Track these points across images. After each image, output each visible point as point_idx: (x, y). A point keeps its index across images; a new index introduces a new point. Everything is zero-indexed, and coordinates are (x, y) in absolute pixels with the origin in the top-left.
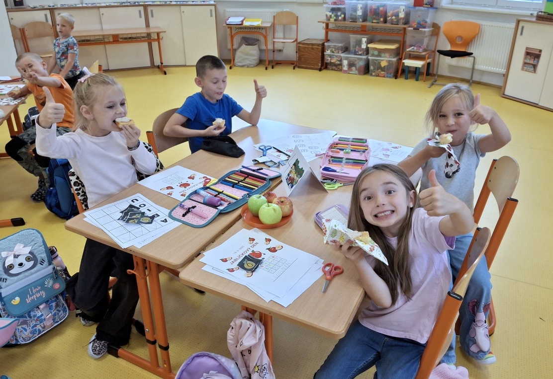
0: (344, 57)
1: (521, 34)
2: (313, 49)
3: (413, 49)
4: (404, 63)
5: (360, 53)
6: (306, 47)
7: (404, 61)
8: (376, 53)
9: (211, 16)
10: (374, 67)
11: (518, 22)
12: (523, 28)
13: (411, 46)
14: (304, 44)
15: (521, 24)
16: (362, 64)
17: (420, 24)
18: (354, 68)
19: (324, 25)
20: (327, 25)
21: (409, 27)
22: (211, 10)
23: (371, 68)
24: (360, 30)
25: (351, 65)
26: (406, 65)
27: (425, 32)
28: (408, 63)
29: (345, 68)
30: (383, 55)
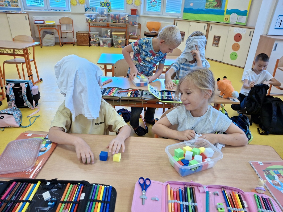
0: (100, 39)
1: (177, 25)
2: (84, 35)
3: (132, 34)
4: (129, 41)
5: (107, 37)
6: (80, 35)
8: (116, 36)
9: (26, 20)
10: (115, 43)
13: (131, 33)
14: (79, 33)
15: (176, 22)
16: (109, 42)
17: (134, 23)
18: (105, 44)
19: (88, 24)
21: (129, 24)
22: (26, 17)
23: (115, 44)
24: (106, 26)
25: (104, 43)
27: (136, 26)
28: (131, 41)
29: (102, 44)
30: (119, 37)
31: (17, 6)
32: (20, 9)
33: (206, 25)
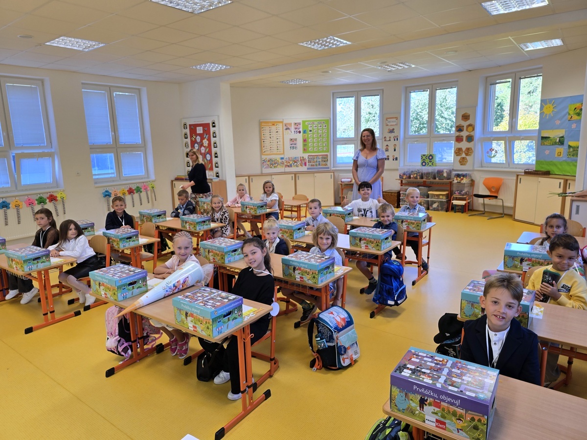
1: (520, 182)
2: (393, 194)
4: (452, 203)
6: (387, 194)
7: (452, 202)
8: (433, 197)
11: (518, 176)
12: (520, 179)
15: (519, 177)
19: (400, 181)
20: (402, 181)
22: (331, 175)
24: (423, 184)
26: (454, 204)
28: (455, 202)
31: (326, 165)
32: (328, 168)
33: (562, 181)
